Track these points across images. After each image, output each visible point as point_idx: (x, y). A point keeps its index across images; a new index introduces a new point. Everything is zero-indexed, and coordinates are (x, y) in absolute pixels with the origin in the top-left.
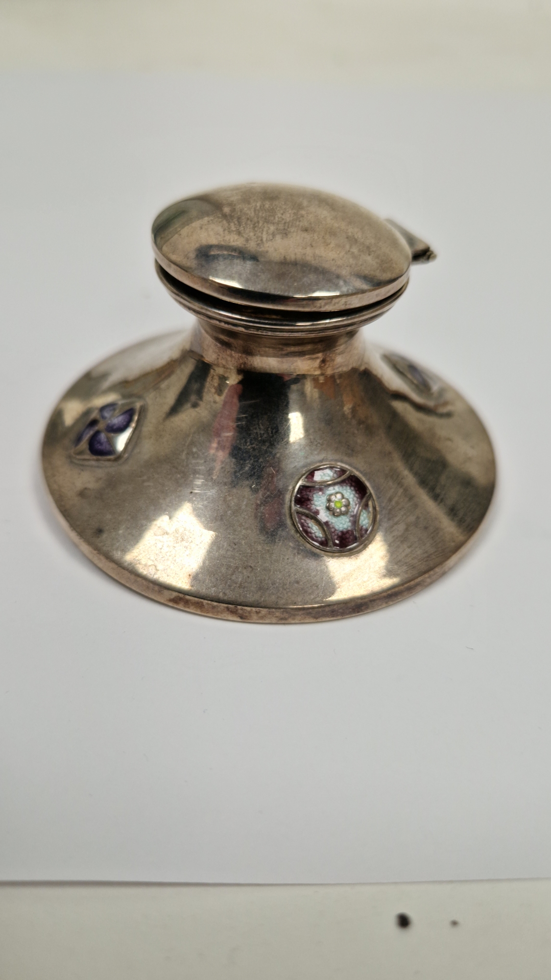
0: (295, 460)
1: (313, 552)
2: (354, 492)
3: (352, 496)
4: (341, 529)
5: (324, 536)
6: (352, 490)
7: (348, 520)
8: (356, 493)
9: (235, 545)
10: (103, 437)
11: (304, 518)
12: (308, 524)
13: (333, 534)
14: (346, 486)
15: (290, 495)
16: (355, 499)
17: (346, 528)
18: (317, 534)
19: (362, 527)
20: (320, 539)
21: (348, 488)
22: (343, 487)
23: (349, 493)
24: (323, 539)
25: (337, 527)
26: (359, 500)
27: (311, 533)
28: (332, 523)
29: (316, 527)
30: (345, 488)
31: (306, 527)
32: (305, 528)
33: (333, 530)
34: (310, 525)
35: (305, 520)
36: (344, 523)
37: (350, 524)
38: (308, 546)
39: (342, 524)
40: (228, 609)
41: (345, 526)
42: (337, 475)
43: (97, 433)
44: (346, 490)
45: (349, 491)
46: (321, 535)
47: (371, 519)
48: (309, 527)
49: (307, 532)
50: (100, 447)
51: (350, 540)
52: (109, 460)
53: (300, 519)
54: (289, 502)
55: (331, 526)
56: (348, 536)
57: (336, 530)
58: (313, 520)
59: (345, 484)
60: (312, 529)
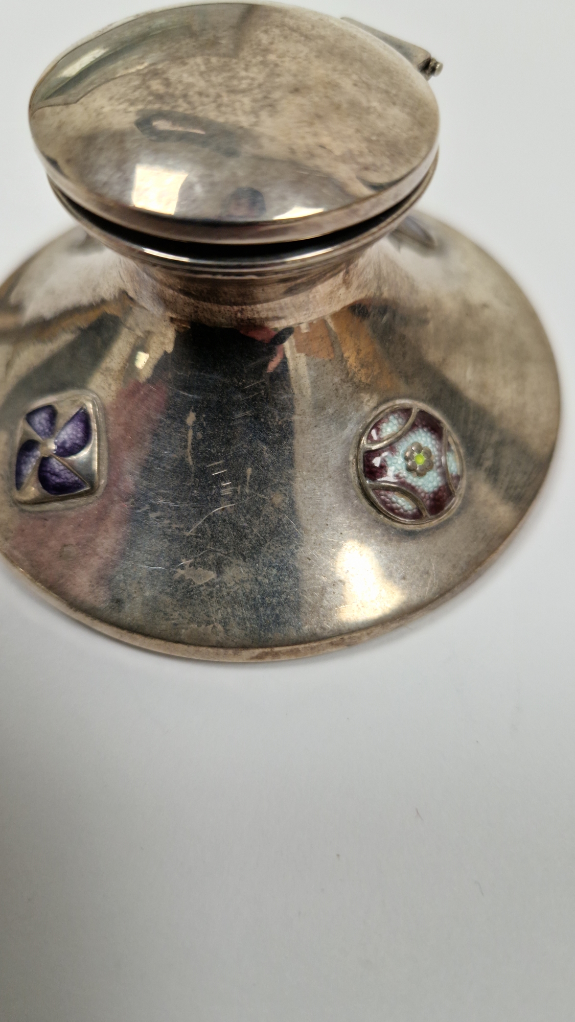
0: (345, 419)
1: (406, 531)
2: (429, 434)
3: (429, 440)
4: (431, 490)
5: (415, 506)
6: (426, 433)
7: (435, 475)
8: (432, 434)
9: (310, 559)
10: (56, 464)
11: (383, 492)
12: (390, 499)
13: (424, 500)
14: (418, 430)
15: (355, 468)
16: (434, 442)
17: (436, 485)
18: (406, 508)
19: (452, 474)
20: (410, 512)
21: (421, 431)
22: (415, 434)
23: (424, 438)
24: (415, 510)
25: (426, 489)
26: (438, 442)
27: (398, 509)
28: (419, 486)
29: (403, 499)
30: (417, 432)
31: (389, 503)
32: (389, 505)
33: (423, 495)
34: (394, 499)
35: (385, 495)
36: (432, 481)
37: (439, 478)
38: (398, 525)
39: (430, 483)
40: (332, 644)
41: (435, 484)
42: (403, 419)
43: (44, 461)
44: (420, 435)
45: (423, 434)
46: (410, 507)
47: (458, 460)
48: (393, 503)
49: (392, 510)
50: (58, 480)
51: (444, 498)
52: (81, 495)
53: (379, 496)
54: (357, 478)
55: (420, 491)
56: (440, 494)
57: (426, 493)
58: (396, 493)
59: (416, 429)
60: (398, 503)
